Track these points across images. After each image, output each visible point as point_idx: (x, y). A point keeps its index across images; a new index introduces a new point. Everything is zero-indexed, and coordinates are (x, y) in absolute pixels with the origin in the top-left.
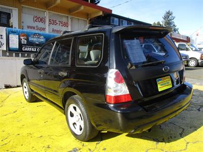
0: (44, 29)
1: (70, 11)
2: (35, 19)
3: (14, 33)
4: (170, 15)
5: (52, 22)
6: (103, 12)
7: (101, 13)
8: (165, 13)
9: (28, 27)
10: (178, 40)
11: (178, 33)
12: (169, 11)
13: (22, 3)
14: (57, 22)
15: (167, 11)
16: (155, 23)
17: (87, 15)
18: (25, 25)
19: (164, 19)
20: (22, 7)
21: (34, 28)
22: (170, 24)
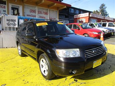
0: (35, 16)
1: (49, 6)
2: (31, 11)
3: (21, 18)
4: (104, 6)
5: (39, 12)
6: (66, 6)
7: (65, 7)
8: (101, 5)
9: (27, 15)
10: (108, 21)
11: (109, 17)
12: (103, 4)
13: (24, 3)
14: (42, 12)
15: (102, 4)
16: (94, 11)
17: (57, 8)
18: (26, 14)
19: (100, 8)
20: (24, 5)
21: (30, 16)
22: (104, 11)
